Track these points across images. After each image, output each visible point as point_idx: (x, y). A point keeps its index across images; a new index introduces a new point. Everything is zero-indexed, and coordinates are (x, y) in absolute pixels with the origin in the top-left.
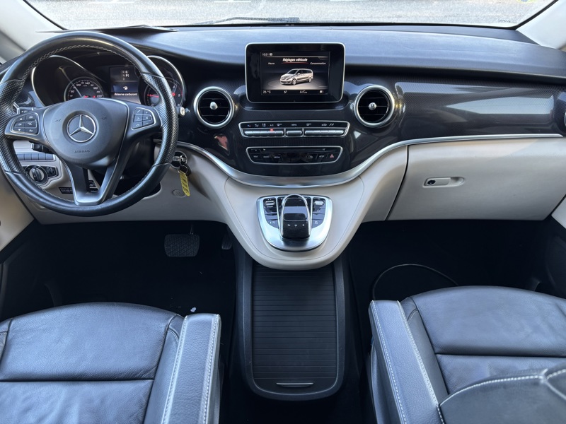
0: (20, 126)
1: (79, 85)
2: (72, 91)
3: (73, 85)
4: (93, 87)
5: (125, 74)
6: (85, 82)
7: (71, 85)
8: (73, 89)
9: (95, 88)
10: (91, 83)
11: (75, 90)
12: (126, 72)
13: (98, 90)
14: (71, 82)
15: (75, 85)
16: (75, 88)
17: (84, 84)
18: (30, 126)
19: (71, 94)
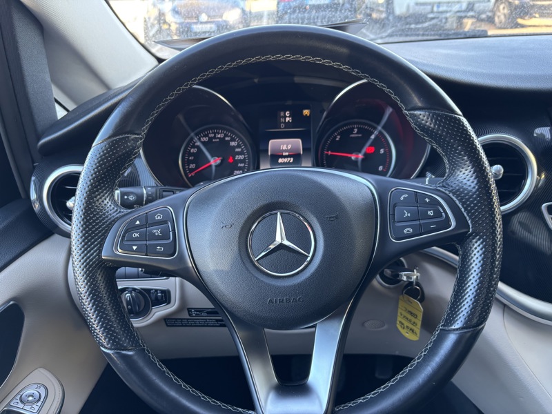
0: (136, 239)
1: (206, 139)
2: (193, 150)
3: (196, 139)
4: (229, 141)
5: (285, 117)
6: (215, 133)
7: (192, 139)
8: (194, 146)
9: (232, 144)
10: (226, 135)
11: (198, 147)
12: (287, 113)
13: (239, 146)
14: (192, 134)
15: (199, 139)
16: (198, 143)
17: (215, 137)
18: (158, 238)
19: (190, 154)
